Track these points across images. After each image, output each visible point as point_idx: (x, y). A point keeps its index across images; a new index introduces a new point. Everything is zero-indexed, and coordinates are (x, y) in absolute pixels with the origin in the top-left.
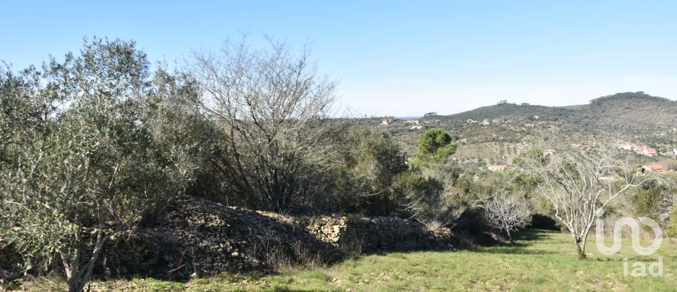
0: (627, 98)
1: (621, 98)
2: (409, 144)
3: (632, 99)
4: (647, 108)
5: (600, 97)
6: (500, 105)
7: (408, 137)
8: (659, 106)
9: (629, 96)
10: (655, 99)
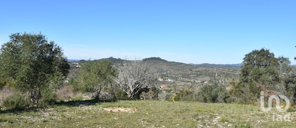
0: (154, 59)
1: (153, 59)
2: (76, 73)
3: (156, 60)
4: (160, 63)
5: (145, 58)
6: (110, 58)
7: (75, 70)
8: (164, 63)
9: (155, 59)
10: (163, 60)
